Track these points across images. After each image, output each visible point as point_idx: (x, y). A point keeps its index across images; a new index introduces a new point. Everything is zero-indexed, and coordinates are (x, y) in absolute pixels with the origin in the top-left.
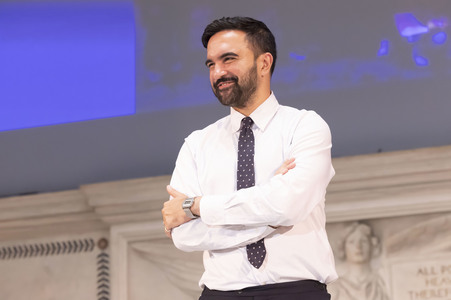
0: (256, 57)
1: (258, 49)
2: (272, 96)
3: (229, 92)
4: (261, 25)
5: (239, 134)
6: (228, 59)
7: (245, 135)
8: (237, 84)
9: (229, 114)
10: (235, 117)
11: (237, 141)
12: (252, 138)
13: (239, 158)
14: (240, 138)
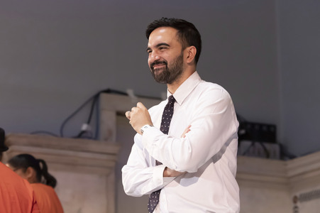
0: (183, 49)
1: (186, 43)
3: (160, 72)
4: (191, 26)
6: (162, 48)
7: (167, 110)
8: (166, 67)
14: (164, 112)
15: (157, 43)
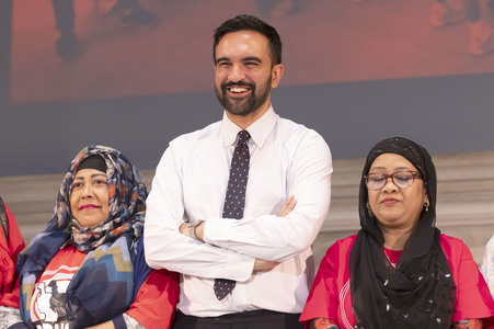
5: (233, 148)
6: (250, 63)
7: (240, 151)
8: (253, 93)
11: (231, 157)
12: (248, 156)
14: (235, 155)
15: (245, 56)
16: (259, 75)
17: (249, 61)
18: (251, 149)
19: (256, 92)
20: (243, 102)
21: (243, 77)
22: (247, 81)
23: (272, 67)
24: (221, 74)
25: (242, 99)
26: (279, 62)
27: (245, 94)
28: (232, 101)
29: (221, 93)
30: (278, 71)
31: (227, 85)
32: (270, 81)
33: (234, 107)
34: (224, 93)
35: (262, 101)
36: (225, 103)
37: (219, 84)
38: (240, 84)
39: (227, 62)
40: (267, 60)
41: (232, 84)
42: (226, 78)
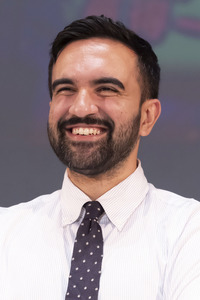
2: (140, 171)
5: (75, 229)
7: (88, 233)
8: (110, 137)
9: (59, 187)
10: (69, 199)
13: (73, 272)
15: (98, 77)
16: (121, 108)
17: (104, 85)
18: (106, 231)
19: (114, 136)
20: (91, 150)
21: (93, 109)
22: (99, 116)
23: (142, 102)
24: (58, 107)
25: (91, 145)
26: (154, 95)
27: (95, 139)
28: (74, 149)
29: (56, 135)
30: (153, 110)
31: (67, 124)
32: (137, 121)
33: (76, 157)
34: (62, 136)
35: (123, 154)
36: (62, 152)
37: (53, 122)
38: (89, 120)
39: (70, 87)
40: (134, 86)
41: (76, 121)
42: (67, 112)
